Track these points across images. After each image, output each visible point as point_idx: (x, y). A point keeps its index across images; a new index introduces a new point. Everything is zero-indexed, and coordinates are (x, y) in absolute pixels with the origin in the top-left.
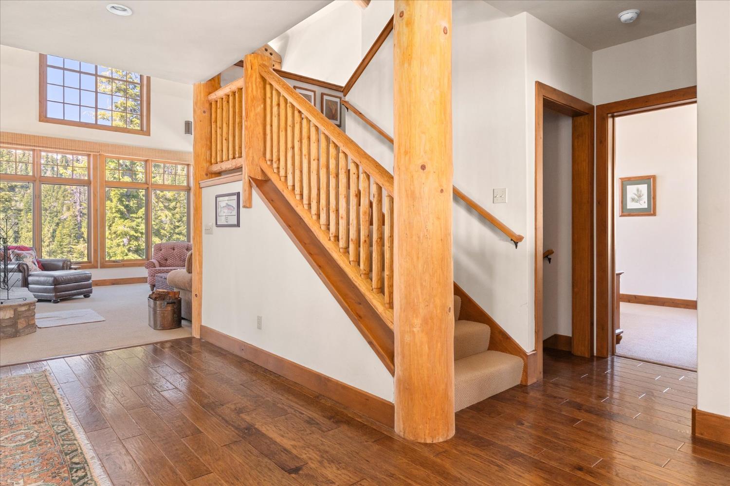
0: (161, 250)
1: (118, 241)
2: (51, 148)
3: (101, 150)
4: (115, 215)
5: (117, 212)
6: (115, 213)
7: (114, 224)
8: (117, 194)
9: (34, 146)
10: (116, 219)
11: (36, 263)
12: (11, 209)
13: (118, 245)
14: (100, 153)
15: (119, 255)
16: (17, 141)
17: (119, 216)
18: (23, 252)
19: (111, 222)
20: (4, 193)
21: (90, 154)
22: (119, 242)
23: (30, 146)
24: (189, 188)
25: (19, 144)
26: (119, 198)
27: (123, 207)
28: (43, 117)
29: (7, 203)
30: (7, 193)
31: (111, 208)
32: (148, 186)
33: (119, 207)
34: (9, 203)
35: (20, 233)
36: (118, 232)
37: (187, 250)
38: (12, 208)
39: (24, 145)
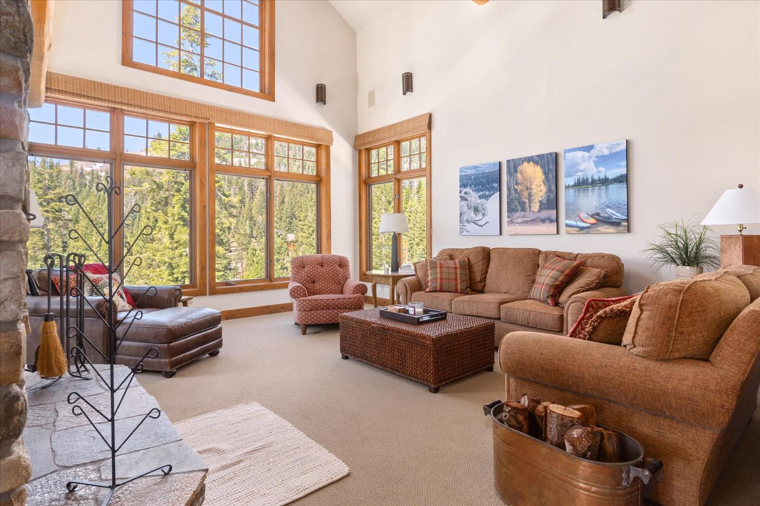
0: (304, 267)
1: (180, 251)
2: (141, 107)
3: (212, 116)
4: (178, 222)
5: (179, 219)
6: (177, 220)
7: (176, 233)
8: (180, 199)
9: (115, 102)
10: (178, 227)
11: (124, 295)
12: (61, 220)
13: (181, 255)
14: (210, 121)
15: (182, 267)
16: (88, 92)
17: (182, 223)
18: (102, 275)
19: (173, 230)
20: (54, 203)
21: (195, 123)
22: (182, 252)
23: (108, 101)
24: (319, 179)
25: (91, 98)
26: (182, 204)
27: (187, 214)
28: (127, 60)
29: (57, 213)
30: (58, 203)
31: (173, 215)
32: (270, 174)
33: (182, 214)
34: (59, 214)
35: (68, 242)
36: (182, 241)
37: (340, 267)
38: (62, 218)
39: (99, 99)
